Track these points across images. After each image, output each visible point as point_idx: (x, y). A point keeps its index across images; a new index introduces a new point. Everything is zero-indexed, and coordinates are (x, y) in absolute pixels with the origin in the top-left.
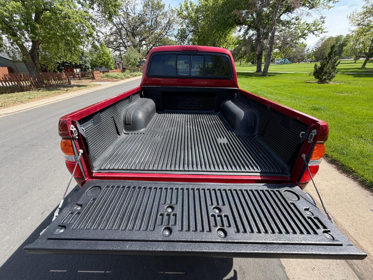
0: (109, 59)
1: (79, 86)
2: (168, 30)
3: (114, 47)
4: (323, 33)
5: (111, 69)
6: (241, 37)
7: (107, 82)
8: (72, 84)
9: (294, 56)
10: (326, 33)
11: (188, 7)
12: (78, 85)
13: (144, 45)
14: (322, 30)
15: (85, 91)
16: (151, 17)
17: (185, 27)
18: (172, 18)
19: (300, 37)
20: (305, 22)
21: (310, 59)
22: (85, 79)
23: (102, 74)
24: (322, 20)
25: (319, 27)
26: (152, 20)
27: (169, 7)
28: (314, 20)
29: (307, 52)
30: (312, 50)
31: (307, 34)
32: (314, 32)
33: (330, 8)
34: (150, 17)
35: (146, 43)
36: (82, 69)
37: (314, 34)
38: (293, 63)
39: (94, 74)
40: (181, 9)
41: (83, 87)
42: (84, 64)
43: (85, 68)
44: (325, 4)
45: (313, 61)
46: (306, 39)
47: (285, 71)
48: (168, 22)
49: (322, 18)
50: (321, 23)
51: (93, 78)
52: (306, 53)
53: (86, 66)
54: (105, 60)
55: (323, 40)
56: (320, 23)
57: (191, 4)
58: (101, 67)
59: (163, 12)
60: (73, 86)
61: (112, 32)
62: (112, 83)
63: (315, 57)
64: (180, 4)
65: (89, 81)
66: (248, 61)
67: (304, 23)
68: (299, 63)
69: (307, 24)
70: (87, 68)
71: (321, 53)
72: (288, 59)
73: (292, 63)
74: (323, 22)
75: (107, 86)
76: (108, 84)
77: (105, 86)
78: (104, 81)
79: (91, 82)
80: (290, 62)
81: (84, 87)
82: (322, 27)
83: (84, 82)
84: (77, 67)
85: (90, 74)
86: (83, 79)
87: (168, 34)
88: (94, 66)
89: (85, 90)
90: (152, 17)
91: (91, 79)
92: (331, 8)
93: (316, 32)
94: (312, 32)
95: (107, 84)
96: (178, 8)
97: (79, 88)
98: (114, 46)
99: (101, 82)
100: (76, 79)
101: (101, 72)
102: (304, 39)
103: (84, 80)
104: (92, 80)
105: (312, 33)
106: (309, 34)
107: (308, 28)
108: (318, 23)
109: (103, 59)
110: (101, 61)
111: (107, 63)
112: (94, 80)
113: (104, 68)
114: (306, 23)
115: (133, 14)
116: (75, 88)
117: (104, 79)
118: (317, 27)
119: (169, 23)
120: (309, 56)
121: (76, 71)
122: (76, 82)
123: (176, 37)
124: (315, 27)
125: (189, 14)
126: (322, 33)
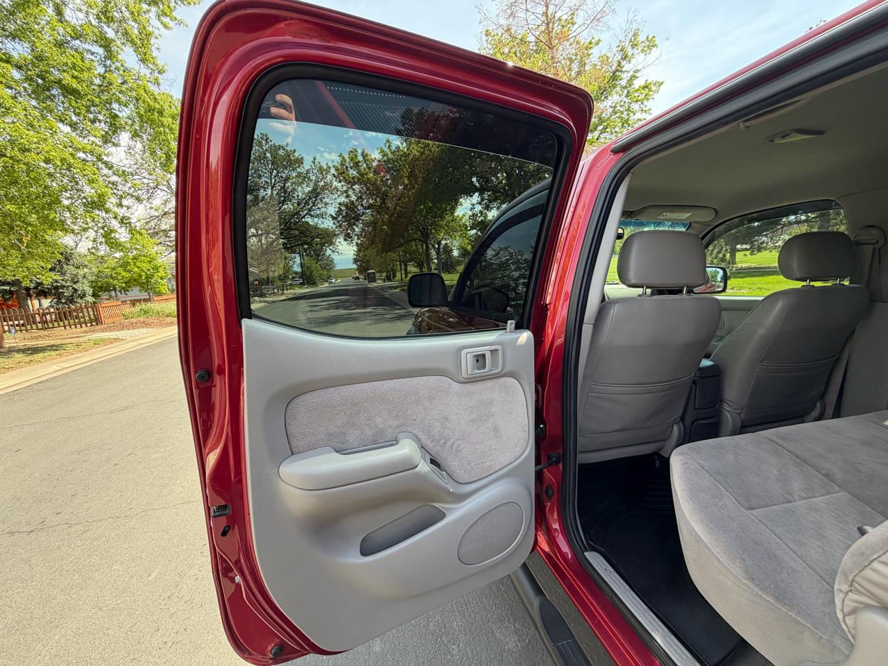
0: (156, 269)
1: (35, 350)
2: (314, 205)
3: (169, 243)
5: (159, 294)
7: (144, 330)
8: (7, 346)
11: (359, 162)
12: (29, 349)
13: (254, 236)
15: (55, 368)
17: (354, 198)
18: (322, 183)
22: (65, 327)
23: (127, 309)
27: (314, 163)
35: (257, 232)
36: (59, 299)
39: (101, 309)
41: (47, 354)
42: (68, 284)
43: (72, 296)
48: (314, 190)
51: (97, 320)
53: (76, 290)
54: (142, 270)
57: (364, 158)
58: (125, 290)
59: (298, 173)
60: (11, 351)
61: (166, 210)
62: (160, 330)
65: (79, 329)
70: (76, 295)
75: (140, 342)
76: (145, 336)
77: (134, 341)
78: (133, 326)
79: (85, 332)
81: (53, 353)
83: (59, 334)
84: (42, 292)
85: (85, 310)
86: (59, 326)
87: (312, 213)
88: (101, 288)
89: (52, 365)
90: (273, 181)
91: (89, 325)
95: (141, 336)
97: (27, 359)
98: (170, 241)
99: (123, 329)
100: (32, 329)
101: (126, 301)
103: (63, 328)
104: (92, 325)
109: (136, 269)
110: (127, 275)
111: (147, 278)
112: (99, 327)
113: (135, 293)
116: (19, 357)
117: (134, 320)
119: (316, 193)
121: (40, 305)
122: (28, 335)
123: (334, 218)
125: (362, 175)
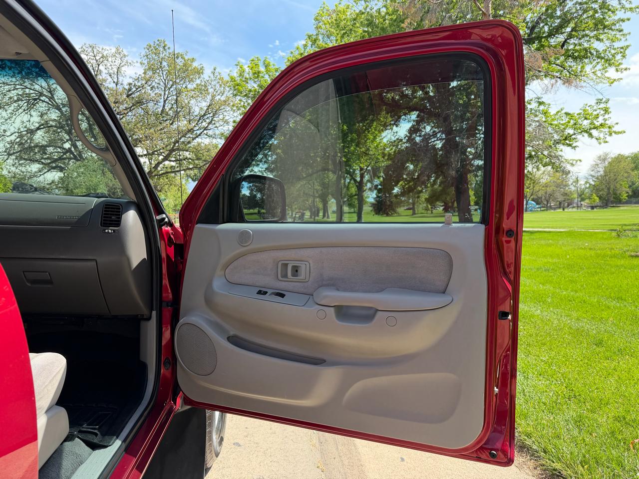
4: (613, 134)
6: (404, 141)
9: (546, 193)
10: (620, 135)
14: (609, 127)
16: (165, 94)
19: (557, 142)
20: (562, 110)
21: (587, 201)
24: (602, 106)
25: (600, 120)
26: (167, 99)
28: (581, 106)
29: (575, 186)
30: (586, 183)
31: (573, 137)
32: (591, 131)
33: (612, 83)
34: (163, 94)
37: (591, 135)
38: (549, 211)
40: (241, 75)
44: (599, 74)
45: (596, 207)
46: (575, 147)
47: (541, 227)
49: (599, 102)
50: (602, 112)
52: (573, 188)
55: (604, 160)
56: (598, 111)
63: (600, 198)
64: (237, 65)
66: (432, 200)
67: (558, 112)
68: (564, 210)
69: (567, 114)
71: (609, 189)
72: (533, 200)
73: (547, 210)
74: (606, 111)
80: (540, 208)
82: (607, 122)
92: (615, 82)
93: (594, 132)
94: (586, 132)
96: (235, 74)
102: (569, 148)
105: (586, 135)
106: (579, 137)
107: (572, 122)
108: (595, 113)
114: (563, 112)
115: (115, 85)
118: (595, 122)
120: (582, 196)
124: (589, 121)
126: (611, 134)
